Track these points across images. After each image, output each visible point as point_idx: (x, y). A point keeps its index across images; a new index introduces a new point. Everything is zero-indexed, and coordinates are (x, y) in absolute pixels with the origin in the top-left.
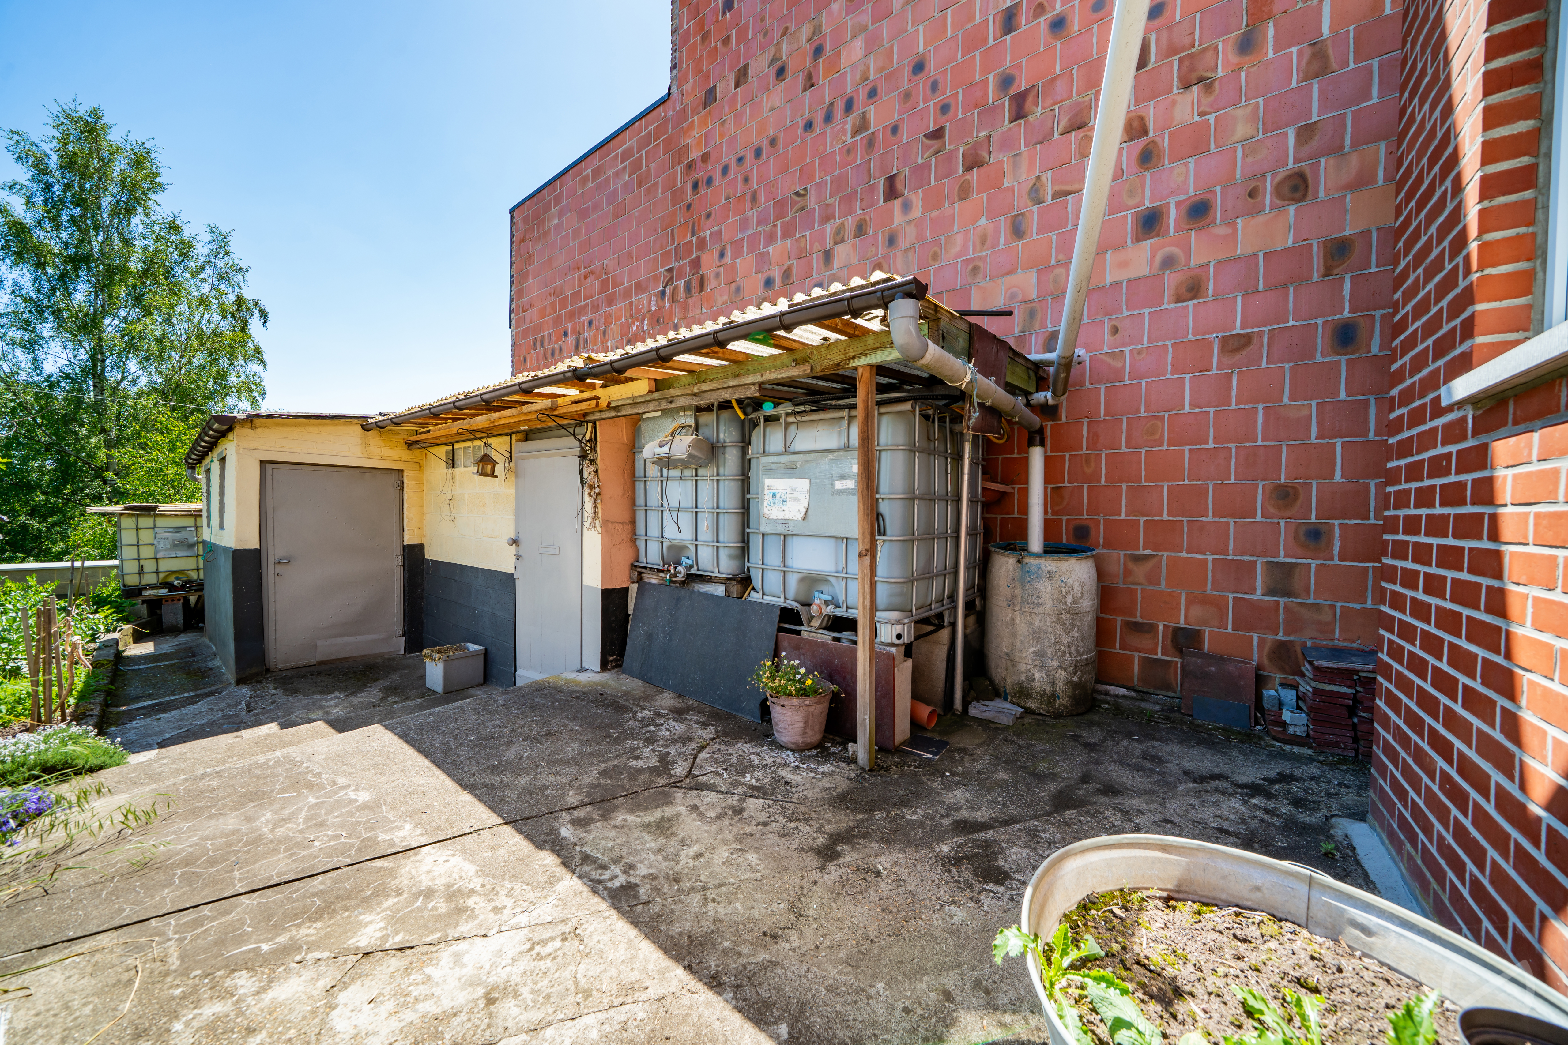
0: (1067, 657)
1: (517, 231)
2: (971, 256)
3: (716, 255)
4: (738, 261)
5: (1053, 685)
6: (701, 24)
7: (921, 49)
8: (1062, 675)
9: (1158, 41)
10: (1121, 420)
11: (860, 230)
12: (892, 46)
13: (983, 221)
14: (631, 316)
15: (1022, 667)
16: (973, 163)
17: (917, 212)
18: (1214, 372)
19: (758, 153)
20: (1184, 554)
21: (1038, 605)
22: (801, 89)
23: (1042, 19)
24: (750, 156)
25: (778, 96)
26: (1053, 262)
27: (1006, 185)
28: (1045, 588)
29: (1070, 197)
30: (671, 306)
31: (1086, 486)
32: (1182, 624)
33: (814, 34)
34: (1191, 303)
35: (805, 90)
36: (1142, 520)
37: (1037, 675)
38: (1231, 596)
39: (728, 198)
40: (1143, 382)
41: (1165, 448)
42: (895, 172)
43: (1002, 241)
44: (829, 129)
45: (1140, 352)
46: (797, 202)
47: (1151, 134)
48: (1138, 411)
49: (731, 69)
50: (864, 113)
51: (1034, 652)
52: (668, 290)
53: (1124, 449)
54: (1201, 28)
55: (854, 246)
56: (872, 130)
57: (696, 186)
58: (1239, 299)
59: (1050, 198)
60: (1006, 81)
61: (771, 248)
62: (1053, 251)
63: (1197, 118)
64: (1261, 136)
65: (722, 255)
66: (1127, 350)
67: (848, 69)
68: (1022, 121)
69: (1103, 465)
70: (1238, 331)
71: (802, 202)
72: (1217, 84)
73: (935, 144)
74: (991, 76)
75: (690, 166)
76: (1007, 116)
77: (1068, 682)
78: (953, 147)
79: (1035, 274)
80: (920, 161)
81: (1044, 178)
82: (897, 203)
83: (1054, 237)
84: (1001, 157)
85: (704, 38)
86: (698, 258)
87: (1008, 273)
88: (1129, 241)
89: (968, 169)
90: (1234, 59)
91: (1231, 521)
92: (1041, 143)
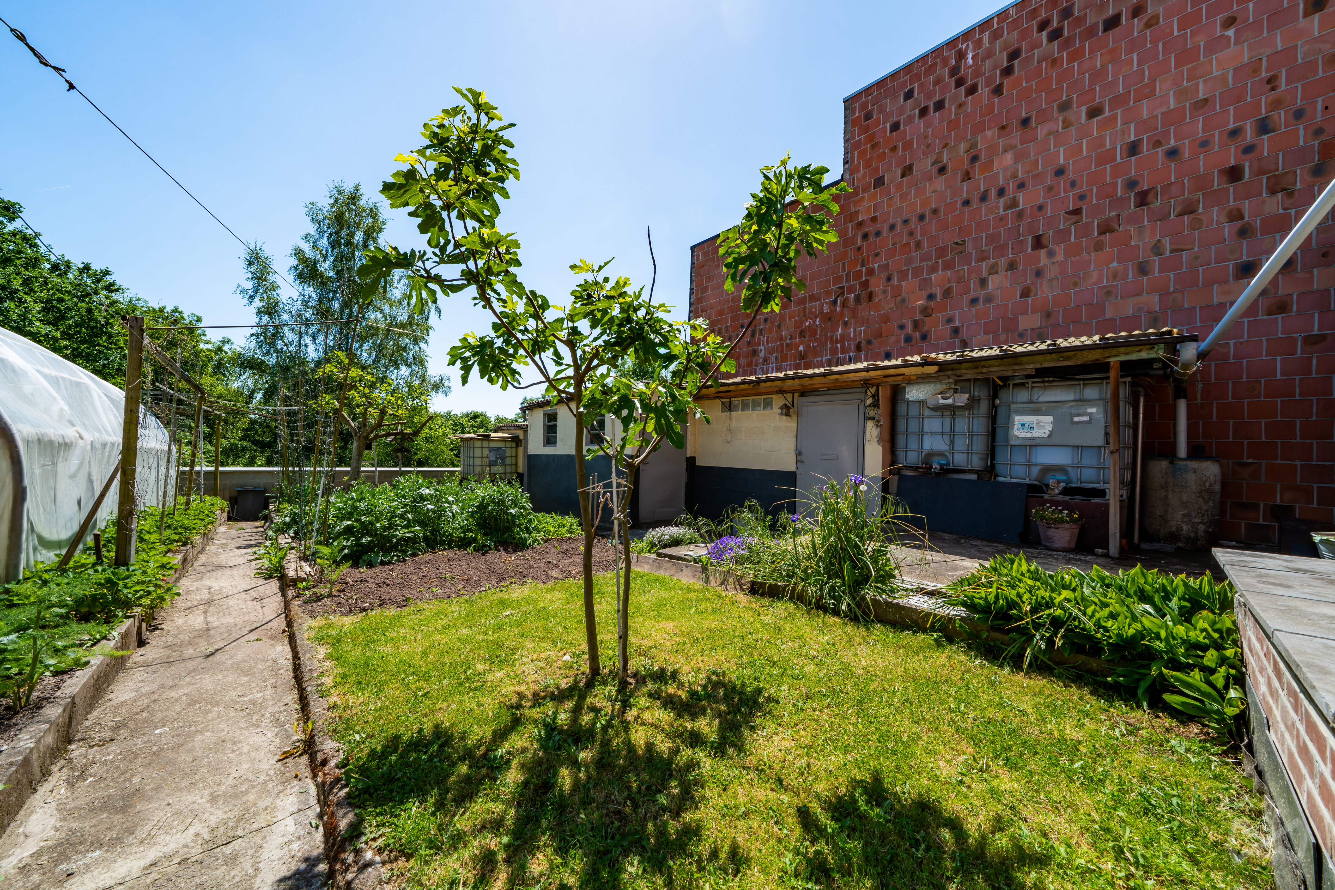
0: (1206, 517)
1: (698, 260)
2: (1105, 284)
3: (883, 280)
4: (904, 283)
5: (1196, 533)
6: (871, 137)
7: (1062, 161)
8: (1202, 528)
9: (1250, 167)
10: (1228, 383)
11: (1012, 266)
12: (1037, 160)
13: (1115, 264)
14: (805, 316)
15: (1173, 523)
16: (1105, 229)
17: (1060, 257)
18: (1298, 355)
19: (922, 218)
20: (1279, 461)
21: (1186, 487)
22: (959, 180)
23: (1159, 149)
24: (914, 220)
25: (941, 183)
26: (1172, 290)
27: (1133, 243)
28: (1191, 478)
29: (1184, 253)
30: (842, 311)
31: (1201, 422)
32: (1278, 502)
33: (971, 148)
34: (1280, 316)
35: (963, 181)
36: (1246, 442)
37: (1185, 527)
38: (1315, 486)
39: (894, 244)
40: (1245, 361)
41: (1262, 399)
42: (1041, 233)
43: (1130, 276)
44: (984, 205)
45: (1241, 343)
46: (956, 249)
47: (1246, 219)
48: (1242, 378)
49: (897, 166)
50: (1014, 198)
51: (1183, 515)
52: (839, 300)
53: (1230, 400)
54: (1283, 161)
55: (1006, 276)
56: (1021, 207)
57: (865, 236)
58: (1316, 315)
59: (1168, 252)
60: (1131, 184)
61: (933, 276)
62: (1172, 284)
63: (1281, 211)
64: (1330, 222)
65: (889, 279)
66: (1232, 342)
67: (1001, 171)
68: (1145, 208)
69: (1215, 410)
70: (1316, 332)
71: (960, 248)
72: (1296, 193)
73: (1075, 218)
74: (1119, 181)
75: (861, 224)
76: (1132, 204)
77: (1206, 532)
78: (1089, 220)
79: (1157, 297)
80: (1062, 227)
81: (1163, 241)
82: (1043, 252)
83: (1172, 276)
84: (1128, 228)
85: (873, 147)
86: (867, 281)
87: (1135, 295)
88: (1231, 279)
89: (1102, 232)
90: (1309, 179)
91: (1315, 442)
92: (1160, 220)
